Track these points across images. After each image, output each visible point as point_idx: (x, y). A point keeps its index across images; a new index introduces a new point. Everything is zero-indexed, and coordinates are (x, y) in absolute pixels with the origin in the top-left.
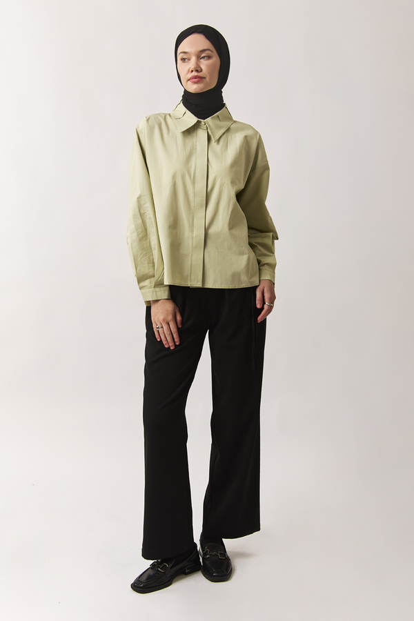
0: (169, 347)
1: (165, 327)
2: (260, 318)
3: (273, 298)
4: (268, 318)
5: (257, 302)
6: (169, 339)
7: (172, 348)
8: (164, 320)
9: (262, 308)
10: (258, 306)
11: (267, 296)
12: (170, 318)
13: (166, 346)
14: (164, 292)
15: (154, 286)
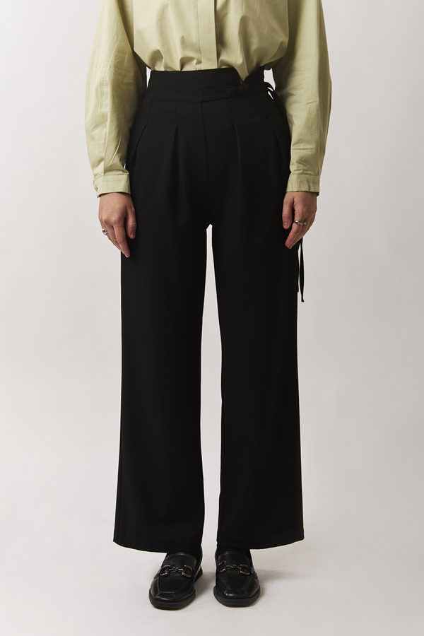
5: (283, 220)
10: (286, 226)
12: (115, 218)
14: (120, 181)
15: (105, 173)
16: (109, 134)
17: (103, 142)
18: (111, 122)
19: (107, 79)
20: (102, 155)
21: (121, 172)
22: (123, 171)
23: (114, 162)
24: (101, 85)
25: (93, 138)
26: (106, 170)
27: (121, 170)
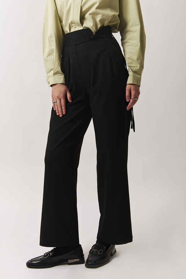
0: (59, 115)
1: (58, 102)
2: (128, 108)
3: (138, 93)
4: (134, 107)
5: (127, 98)
6: (59, 109)
7: (60, 116)
8: (58, 97)
9: (130, 101)
10: (127, 101)
11: (133, 93)
12: (62, 96)
13: (57, 114)
14: (60, 79)
15: (54, 75)
16: (56, 57)
17: (53, 61)
18: (56, 52)
19: (53, 34)
20: (52, 67)
21: (61, 75)
22: (62, 74)
23: (58, 70)
24: (51, 37)
25: (47, 61)
26: (54, 74)
27: (61, 74)
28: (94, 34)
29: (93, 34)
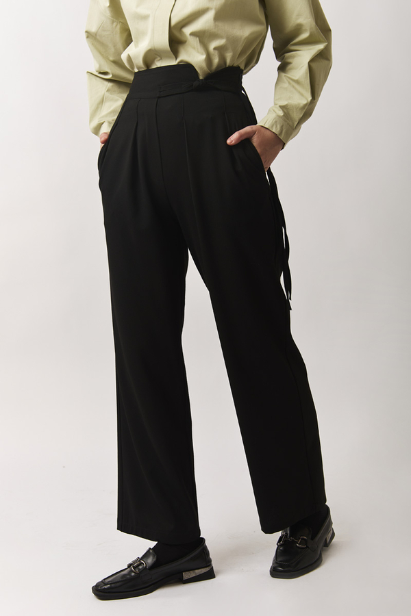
28: (201, 78)
29: (198, 78)
